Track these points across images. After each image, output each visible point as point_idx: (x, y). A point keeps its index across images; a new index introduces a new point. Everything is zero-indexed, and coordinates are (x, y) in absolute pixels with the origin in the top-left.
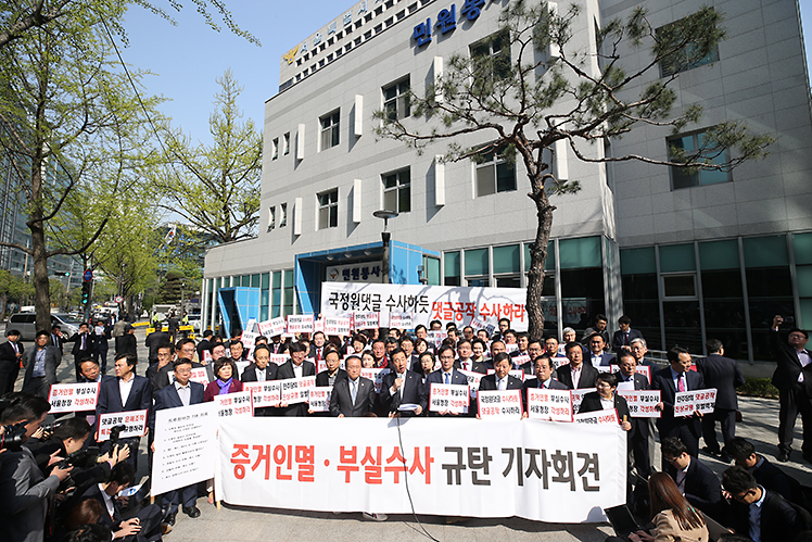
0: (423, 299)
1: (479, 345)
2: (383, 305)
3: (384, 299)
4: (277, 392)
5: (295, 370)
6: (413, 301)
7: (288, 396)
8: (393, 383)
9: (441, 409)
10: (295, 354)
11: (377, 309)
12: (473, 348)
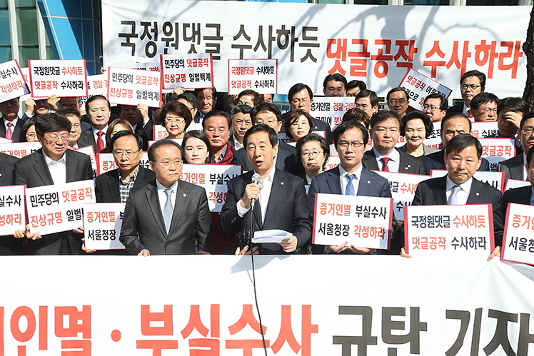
0: (309, 34)
1: (417, 124)
2: (225, 45)
3: (229, 32)
4: (18, 210)
5: (51, 169)
6: (287, 38)
7: (43, 219)
8: (243, 193)
9: (335, 241)
10: (50, 136)
11: (214, 53)
12: (403, 130)
